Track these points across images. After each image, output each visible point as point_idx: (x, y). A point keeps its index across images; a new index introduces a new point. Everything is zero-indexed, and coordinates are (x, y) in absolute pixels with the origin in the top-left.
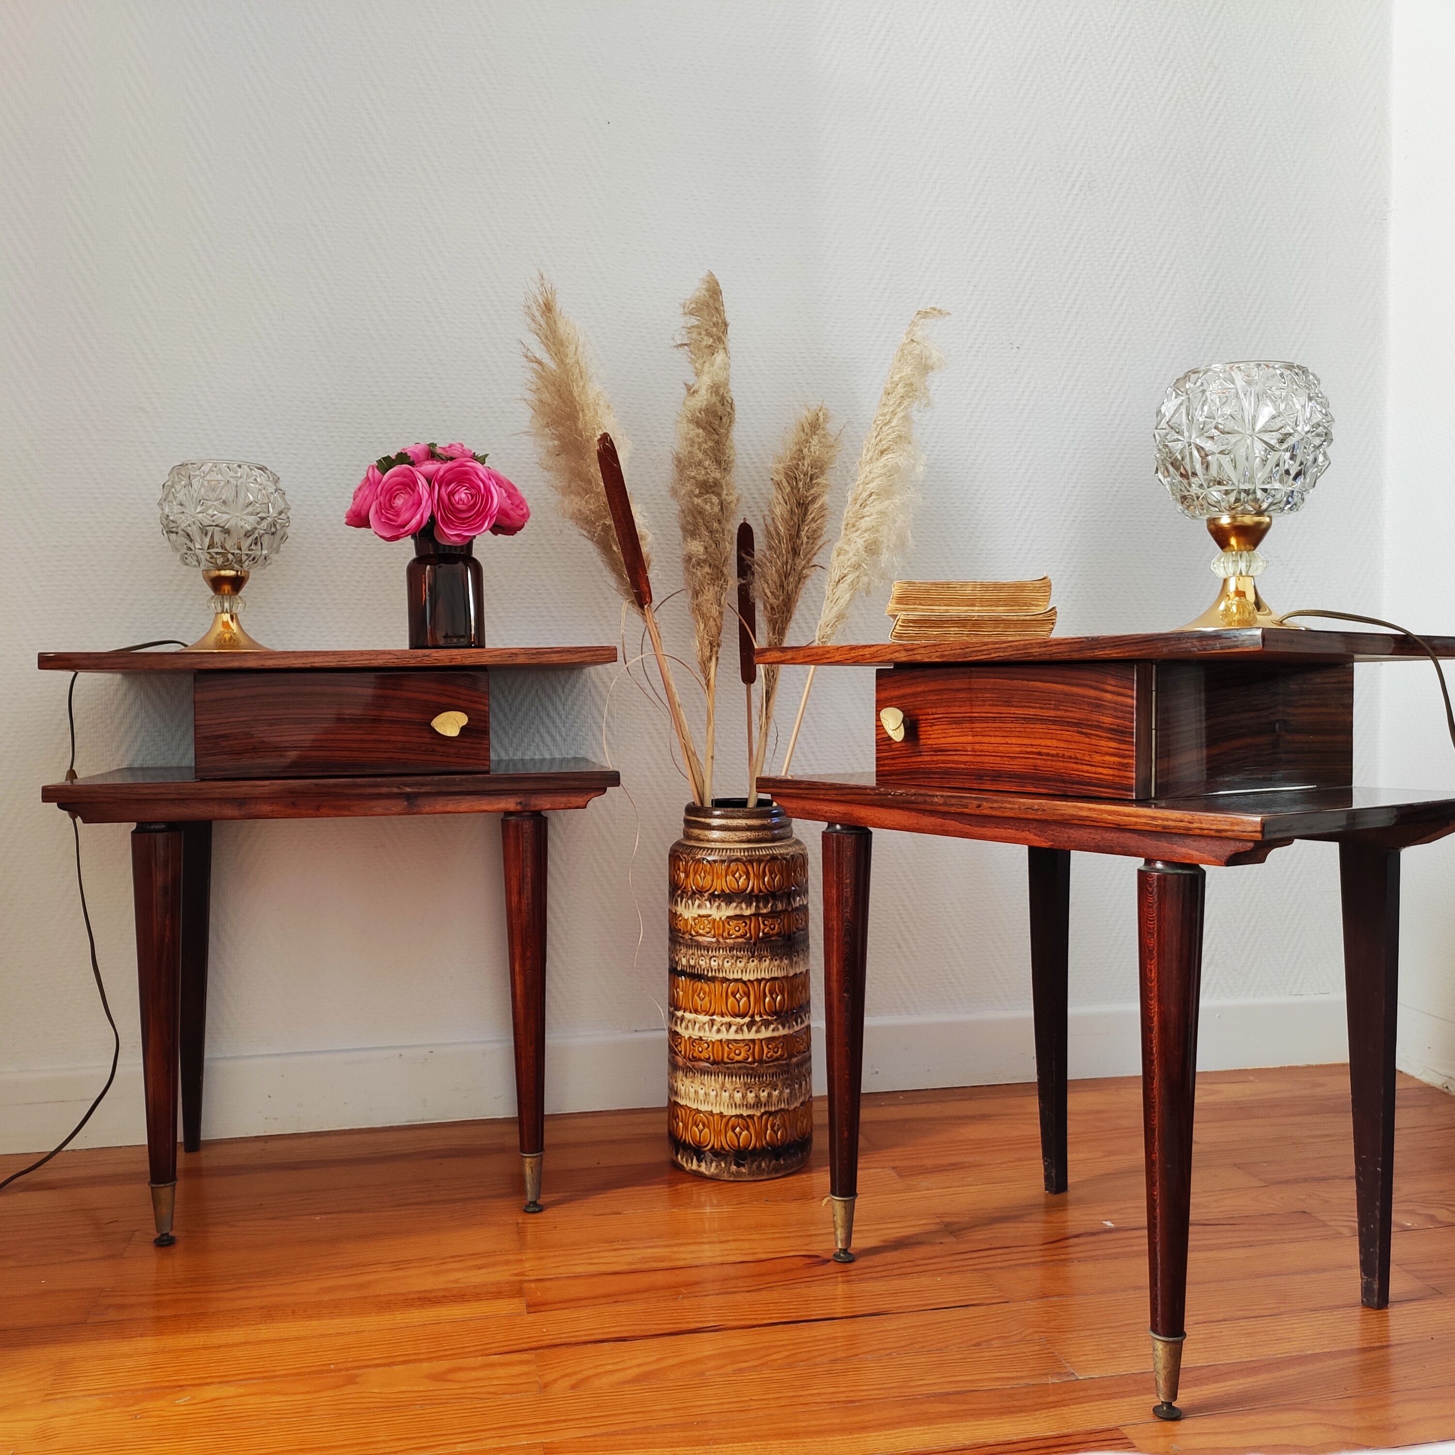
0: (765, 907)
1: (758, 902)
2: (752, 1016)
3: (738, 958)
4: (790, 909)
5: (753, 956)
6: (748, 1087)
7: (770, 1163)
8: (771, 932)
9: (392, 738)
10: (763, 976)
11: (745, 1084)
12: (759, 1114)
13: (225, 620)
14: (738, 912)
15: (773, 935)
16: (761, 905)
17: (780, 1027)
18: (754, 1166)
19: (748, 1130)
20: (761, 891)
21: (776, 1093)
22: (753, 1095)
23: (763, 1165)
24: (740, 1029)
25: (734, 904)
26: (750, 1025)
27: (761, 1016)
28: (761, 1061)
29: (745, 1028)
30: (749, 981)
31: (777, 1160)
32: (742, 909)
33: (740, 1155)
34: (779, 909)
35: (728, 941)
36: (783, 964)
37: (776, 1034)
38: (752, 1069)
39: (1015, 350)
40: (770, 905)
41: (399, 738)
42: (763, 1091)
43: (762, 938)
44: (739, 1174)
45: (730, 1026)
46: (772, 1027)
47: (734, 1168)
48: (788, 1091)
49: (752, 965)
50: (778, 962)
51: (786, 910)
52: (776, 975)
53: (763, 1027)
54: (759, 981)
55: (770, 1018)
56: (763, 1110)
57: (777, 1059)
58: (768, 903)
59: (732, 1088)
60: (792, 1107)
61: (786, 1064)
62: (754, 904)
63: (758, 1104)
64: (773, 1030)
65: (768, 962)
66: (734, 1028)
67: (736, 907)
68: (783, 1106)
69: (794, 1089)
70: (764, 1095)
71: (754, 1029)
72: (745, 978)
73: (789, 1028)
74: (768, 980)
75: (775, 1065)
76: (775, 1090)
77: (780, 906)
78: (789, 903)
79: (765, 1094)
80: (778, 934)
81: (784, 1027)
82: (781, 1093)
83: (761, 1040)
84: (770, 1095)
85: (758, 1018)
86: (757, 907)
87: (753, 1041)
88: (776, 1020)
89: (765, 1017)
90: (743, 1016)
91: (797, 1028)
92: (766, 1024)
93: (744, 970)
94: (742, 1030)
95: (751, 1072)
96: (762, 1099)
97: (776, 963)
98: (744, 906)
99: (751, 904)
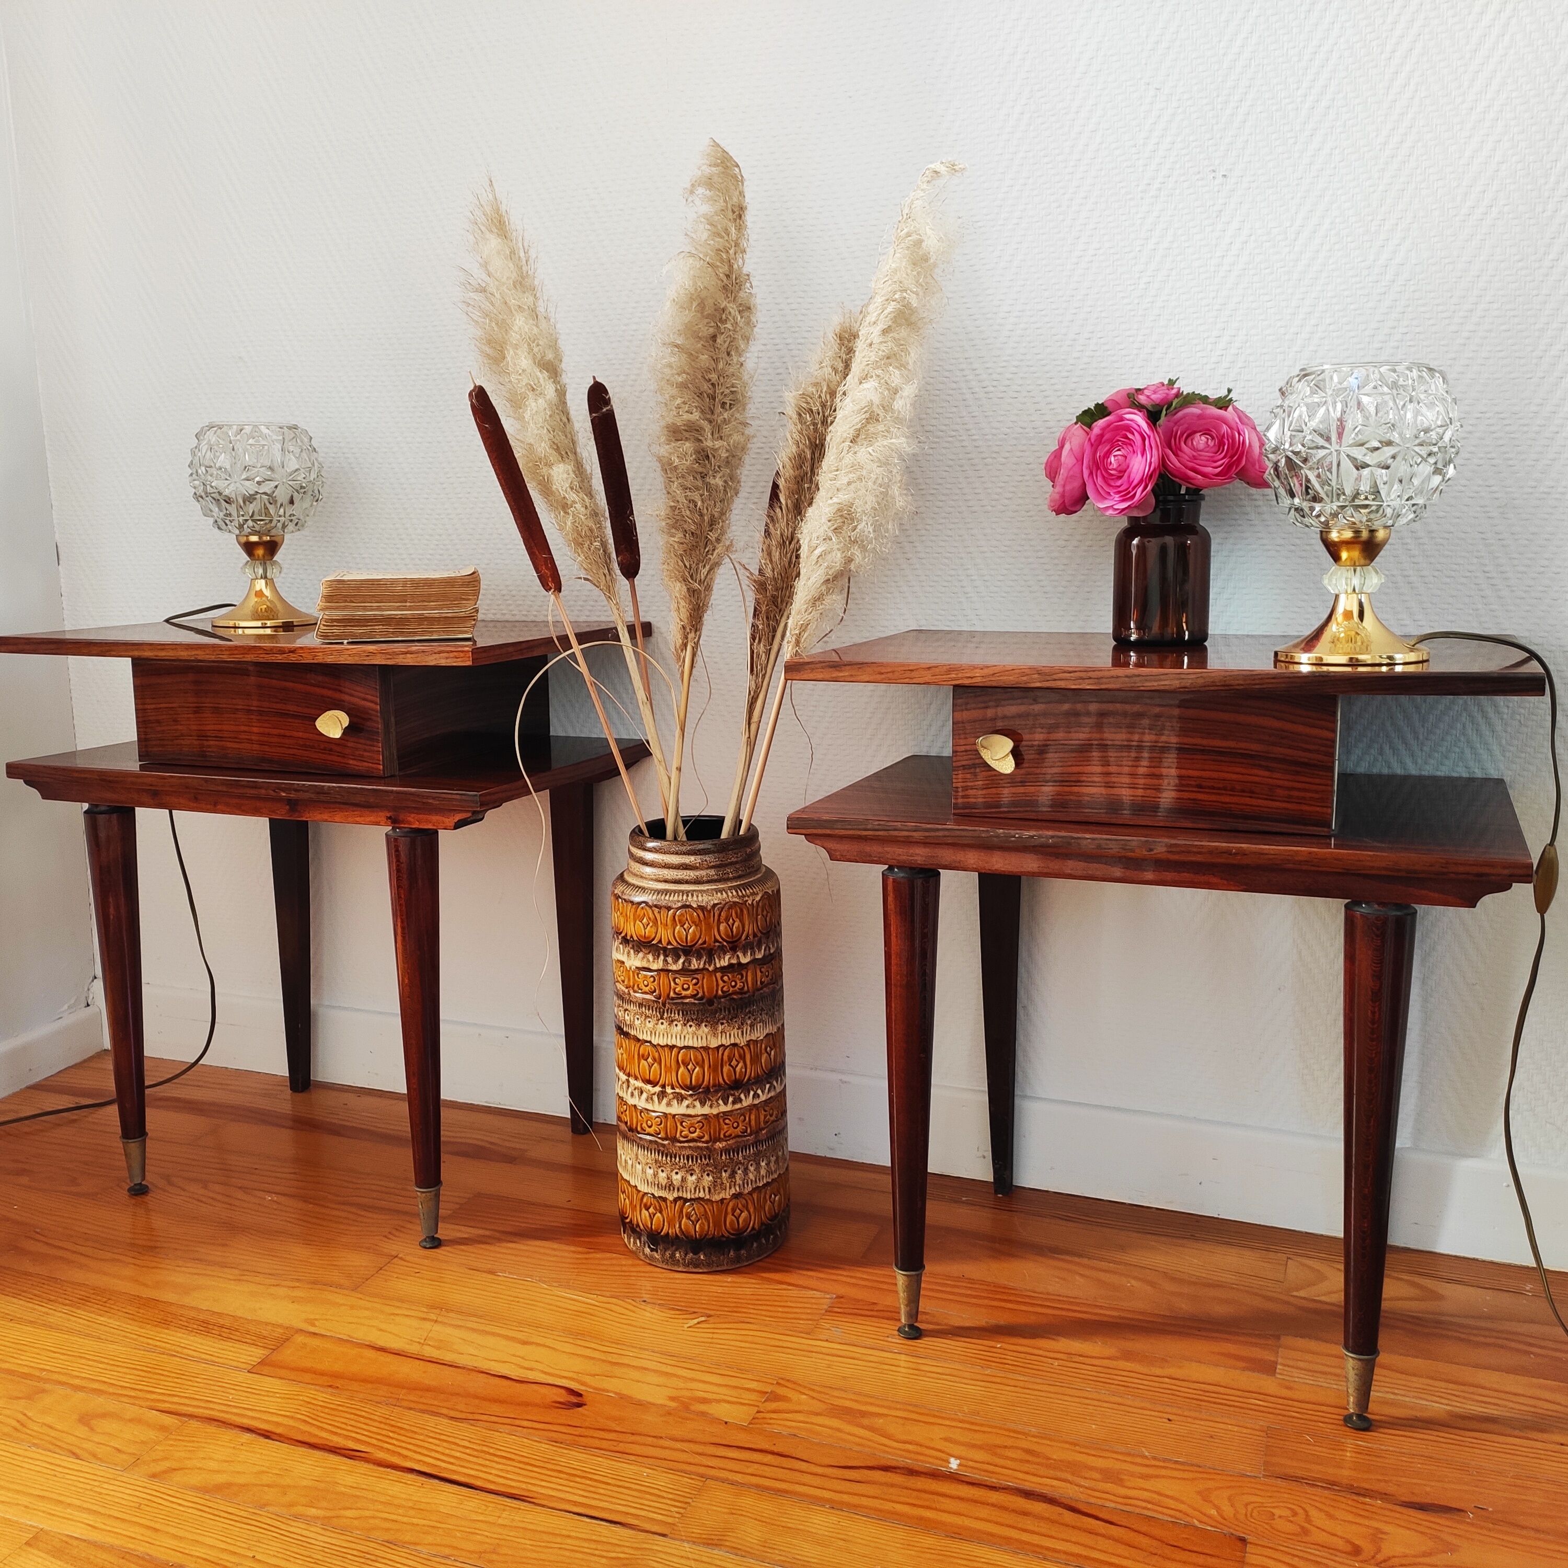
0: (676, 962)
1: (666, 956)
2: (663, 1086)
3: (647, 1017)
4: (711, 969)
5: (662, 1018)
6: (659, 1165)
7: (686, 1255)
8: (684, 993)
9: (295, 734)
10: (674, 1042)
11: (656, 1161)
12: (671, 1198)
13: (258, 589)
14: (645, 965)
15: (686, 997)
16: (669, 959)
17: (697, 1104)
18: (667, 1253)
19: (661, 1212)
20: (669, 943)
21: (694, 1177)
22: (664, 1175)
23: (677, 1255)
24: (650, 1099)
25: (641, 955)
26: (662, 1094)
27: (673, 1088)
28: (674, 1140)
29: (655, 1098)
30: (658, 1045)
31: (696, 1253)
32: (648, 961)
33: (655, 1239)
34: (692, 967)
35: (637, 995)
36: (700, 1032)
37: (691, 1111)
38: (664, 1146)
39: (1220, 180)
40: (681, 960)
41: (301, 735)
42: (677, 1173)
43: (673, 999)
44: (652, 1258)
45: (642, 1093)
46: (686, 1103)
47: (647, 1250)
48: (711, 1178)
49: (661, 1028)
50: (694, 1028)
51: (704, 969)
52: (690, 1044)
53: (675, 1101)
54: (672, 1047)
55: (683, 1092)
56: (675, 1195)
57: (693, 1140)
58: (679, 958)
59: (644, 1162)
60: (716, 1198)
61: (707, 1148)
62: (662, 957)
63: (670, 1186)
64: (688, 1107)
65: (679, 1027)
66: (645, 1095)
67: (643, 958)
68: (702, 1195)
69: (720, 1178)
70: (677, 1178)
71: (665, 1101)
72: (655, 1042)
73: (711, 1107)
74: (681, 1048)
75: (690, 1147)
76: (692, 1175)
77: (695, 964)
78: (710, 960)
79: (679, 1177)
80: (693, 996)
81: (703, 1104)
82: (699, 1180)
83: (674, 1116)
84: (684, 1180)
85: (669, 1090)
86: (665, 961)
87: (665, 1115)
88: (691, 1095)
89: (677, 1090)
90: (654, 1084)
91: (723, 1108)
92: (680, 1098)
93: (653, 1032)
94: (652, 1099)
95: (662, 1149)
96: (675, 1182)
97: (690, 1030)
98: (650, 957)
99: (658, 957)
